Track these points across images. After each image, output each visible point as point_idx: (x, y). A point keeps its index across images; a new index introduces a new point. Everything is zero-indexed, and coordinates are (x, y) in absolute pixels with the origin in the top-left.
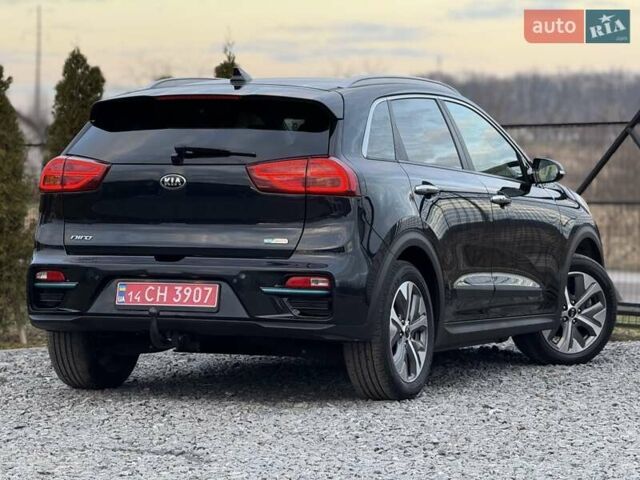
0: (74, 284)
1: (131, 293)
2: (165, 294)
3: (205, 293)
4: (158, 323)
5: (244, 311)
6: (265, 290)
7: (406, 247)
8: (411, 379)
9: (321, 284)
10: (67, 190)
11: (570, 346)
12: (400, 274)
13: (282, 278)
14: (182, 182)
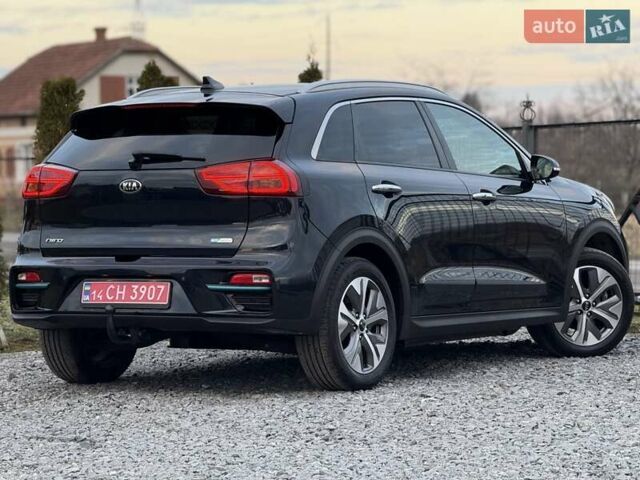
0: (46, 285)
1: (94, 292)
2: (123, 293)
3: (158, 290)
4: (114, 319)
5: (192, 307)
6: (210, 287)
7: (357, 243)
8: (369, 370)
9: (264, 281)
10: (42, 197)
11: (585, 338)
12: (350, 270)
13: (226, 276)
14: (138, 186)
